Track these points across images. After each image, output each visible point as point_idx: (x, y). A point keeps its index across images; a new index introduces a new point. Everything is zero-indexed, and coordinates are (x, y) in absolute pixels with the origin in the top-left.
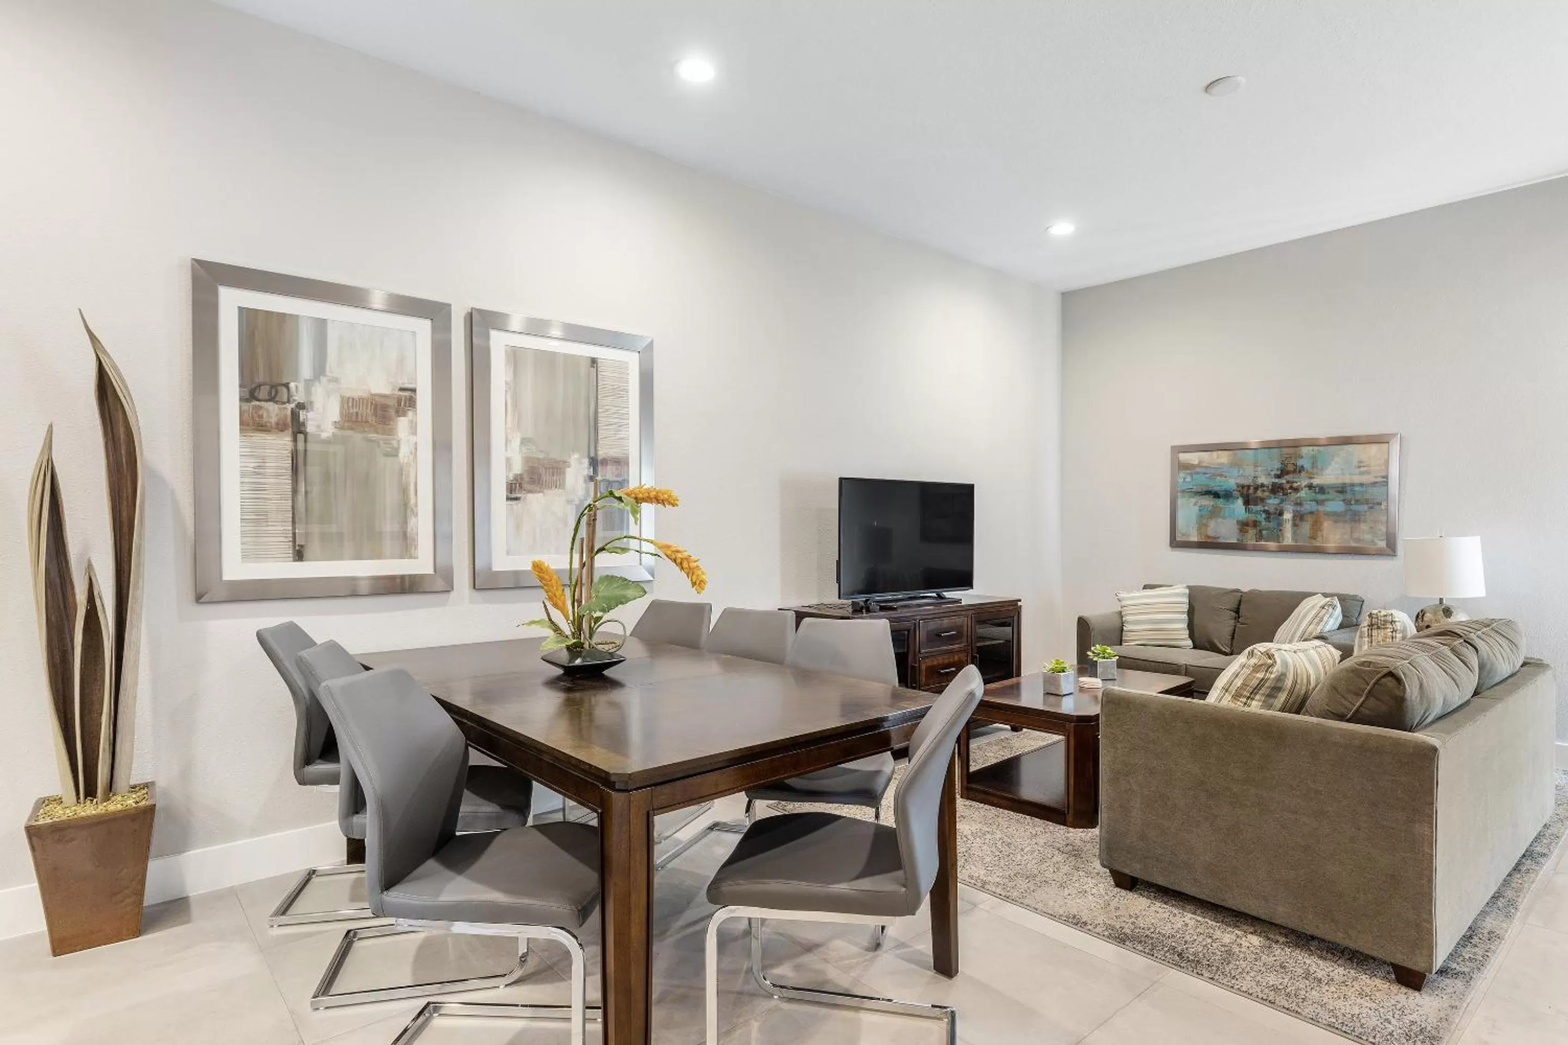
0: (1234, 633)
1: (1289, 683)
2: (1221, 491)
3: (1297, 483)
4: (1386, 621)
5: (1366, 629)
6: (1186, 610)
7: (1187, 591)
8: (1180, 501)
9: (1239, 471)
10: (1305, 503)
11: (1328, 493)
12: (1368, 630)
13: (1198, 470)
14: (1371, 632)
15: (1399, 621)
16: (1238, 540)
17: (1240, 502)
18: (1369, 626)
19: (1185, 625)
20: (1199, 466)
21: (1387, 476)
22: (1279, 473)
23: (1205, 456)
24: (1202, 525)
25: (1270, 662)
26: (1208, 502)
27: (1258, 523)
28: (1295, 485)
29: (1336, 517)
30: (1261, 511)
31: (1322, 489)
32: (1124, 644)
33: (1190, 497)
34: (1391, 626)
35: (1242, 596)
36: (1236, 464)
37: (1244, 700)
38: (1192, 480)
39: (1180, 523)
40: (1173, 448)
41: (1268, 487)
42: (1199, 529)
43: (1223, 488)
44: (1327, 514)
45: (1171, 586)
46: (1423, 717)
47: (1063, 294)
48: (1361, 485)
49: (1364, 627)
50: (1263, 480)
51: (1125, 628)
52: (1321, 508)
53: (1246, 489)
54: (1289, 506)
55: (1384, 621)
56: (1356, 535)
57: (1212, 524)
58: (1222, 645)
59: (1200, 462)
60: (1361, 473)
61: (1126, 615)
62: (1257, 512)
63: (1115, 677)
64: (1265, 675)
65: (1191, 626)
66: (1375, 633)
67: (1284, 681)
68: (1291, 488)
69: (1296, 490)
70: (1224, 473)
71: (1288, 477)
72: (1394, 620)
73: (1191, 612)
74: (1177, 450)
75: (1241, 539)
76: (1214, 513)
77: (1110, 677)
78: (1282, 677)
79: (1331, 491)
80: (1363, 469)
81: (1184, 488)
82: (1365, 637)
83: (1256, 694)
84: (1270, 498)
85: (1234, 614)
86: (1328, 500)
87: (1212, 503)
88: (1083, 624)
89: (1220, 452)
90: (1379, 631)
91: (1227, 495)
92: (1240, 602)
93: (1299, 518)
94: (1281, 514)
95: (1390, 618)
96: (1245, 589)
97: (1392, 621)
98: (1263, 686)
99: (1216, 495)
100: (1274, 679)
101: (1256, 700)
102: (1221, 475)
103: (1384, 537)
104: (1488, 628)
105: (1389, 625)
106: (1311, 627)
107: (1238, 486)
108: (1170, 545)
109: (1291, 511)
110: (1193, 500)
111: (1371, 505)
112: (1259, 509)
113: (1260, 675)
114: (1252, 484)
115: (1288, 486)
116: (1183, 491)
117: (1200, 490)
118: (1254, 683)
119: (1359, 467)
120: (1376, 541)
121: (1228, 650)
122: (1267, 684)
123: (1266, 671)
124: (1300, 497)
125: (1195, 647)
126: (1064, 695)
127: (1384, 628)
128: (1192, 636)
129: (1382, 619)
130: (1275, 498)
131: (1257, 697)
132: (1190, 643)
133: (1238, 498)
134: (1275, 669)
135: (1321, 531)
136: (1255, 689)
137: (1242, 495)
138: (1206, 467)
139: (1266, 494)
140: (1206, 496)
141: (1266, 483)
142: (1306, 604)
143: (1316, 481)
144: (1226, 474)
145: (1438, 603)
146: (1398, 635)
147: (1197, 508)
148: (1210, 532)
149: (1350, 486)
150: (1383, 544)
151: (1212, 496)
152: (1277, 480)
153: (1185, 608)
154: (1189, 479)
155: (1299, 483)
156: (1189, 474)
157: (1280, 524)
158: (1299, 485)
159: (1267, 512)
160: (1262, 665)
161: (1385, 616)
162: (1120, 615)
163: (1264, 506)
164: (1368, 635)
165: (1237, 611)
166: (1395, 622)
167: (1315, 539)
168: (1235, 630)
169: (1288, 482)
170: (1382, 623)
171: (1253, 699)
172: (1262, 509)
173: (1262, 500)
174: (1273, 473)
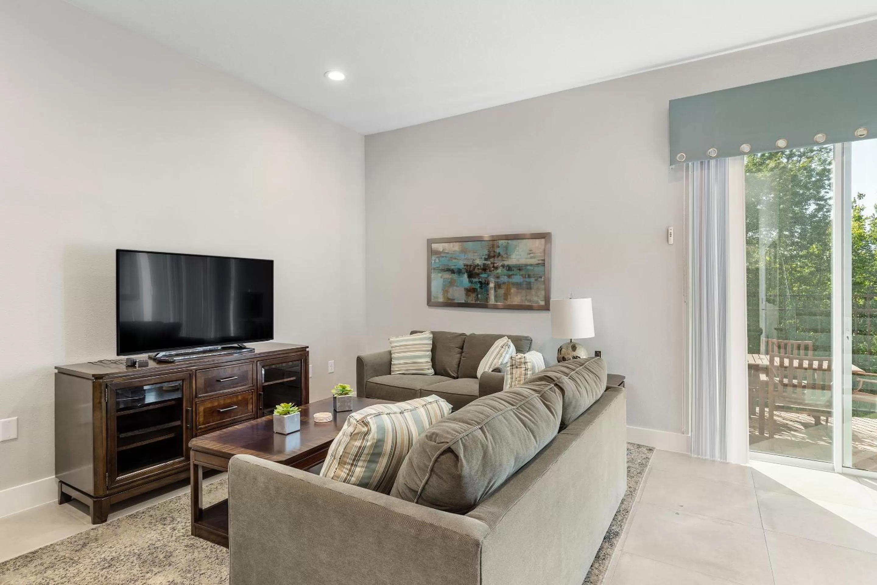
0: (459, 363)
1: (388, 447)
2: (455, 269)
3: (496, 264)
4: (521, 363)
5: (509, 368)
6: (430, 349)
7: (431, 336)
8: (433, 276)
9: (465, 256)
10: (501, 277)
11: (513, 270)
12: (510, 369)
13: (442, 255)
14: (512, 371)
15: (530, 362)
16: (465, 301)
17: (466, 276)
18: (511, 366)
19: (429, 360)
20: (443, 252)
21: (545, 259)
22: (487, 257)
23: (446, 245)
24: (445, 291)
25: (365, 429)
26: (447, 275)
27: (476, 290)
28: (495, 265)
29: (518, 285)
30: (477, 282)
31: (509, 268)
32: (392, 373)
33: (439, 273)
34: (524, 366)
35: (465, 338)
36: (464, 251)
37: (349, 467)
38: (439, 261)
39: (433, 289)
40: (428, 240)
41: (481, 266)
42: (444, 294)
43: (457, 267)
44: (514, 284)
45: (422, 332)
46: (487, 487)
47: (365, 136)
48: (531, 265)
49: (508, 367)
50: (479, 262)
51: (392, 363)
52: (510, 280)
53: (469, 267)
54: (492, 279)
55: (520, 362)
56: (528, 298)
57: (451, 290)
58: (452, 372)
59: (443, 250)
60: (531, 258)
61: (394, 353)
62: (476, 282)
63: (352, 409)
64: (362, 443)
65: (433, 360)
66: (514, 371)
67: (382, 446)
68: (493, 267)
69: (496, 268)
70: (457, 258)
71: (492, 260)
72: (526, 361)
73: (433, 350)
74: (430, 242)
75: (466, 300)
76: (452, 283)
77: (347, 409)
78: (380, 443)
79: (515, 269)
80: (532, 255)
81: (435, 267)
82: (508, 374)
83: (358, 460)
84: (482, 274)
85: (460, 350)
86: (513, 275)
87: (451, 276)
88: (360, 361)
89: (454, 243)
90: (517, 370)
91: (459, 272)
92: (464, 341)
93: (498, 286)
94: (488, 284)
95: (523, 360)
96: (468, 333)
97: (525, 362)
98: (362, 453)
99: (453, 272)
100: (371, 445)
101: (359, 467)
102: (455, 259)
103: (543, 299)
104: (581, 367)
105: (523, 366)
106: (496, 361)
107: (464, 266)
108: (427, 304)
109: (494, 282)
110: (440, 275)
111: (536, 278)
112: (476, 281)
113: (358, 443)
114: (472, 264)
115: (492, 266)
116: (434, 269)
117: (443, 268)
118: (354, 451)
119: (530, 254)
120: (540, 301)
121: (455, 375)
122: (366, 451)
123: (364, 439)
124: (498, 273)
125: (436, 374)
126: (288, 434)
127: (520, 368)
128: (433, 366)
129: (518, 360)
130: (485, 273)
131: (360, 463)
132: (432, 371)
133: (464, 273)
134: (370, 437)
135: (509, 295)
136: (356, 456)
137: (467, 272)
138: (448, 253)
139: (480, 271)
140: (447, 272)
141: (479, 264)
142: (499, 343)
143: (506, 263)
144: (458, 258)
145: (570, 341)
146: (529, 372)
147: (442, 279)
148: (450, 296)
149: (525, 266)
150: (542, 303)
151: (450, 272)
152: (486, 262)
153: (430, 347)
154: (437, 261)
155: (497, 264)
156: (437, 257)
157: (487, 291)
158: (498, 265)
159: (480, 282)
160: (358, 434)
161: (520, 358)
162: (390, 353)
163: (479, 279)
164: (510, 373)
165: (462, 348)
166: (527, 362)
167: (507, 300)
168: (460, 361)
169: (491, 263)
170: (519, 364)
171: (356, 466)
172: (478, 281)
173: (478, 275)
174: (483, 257)
